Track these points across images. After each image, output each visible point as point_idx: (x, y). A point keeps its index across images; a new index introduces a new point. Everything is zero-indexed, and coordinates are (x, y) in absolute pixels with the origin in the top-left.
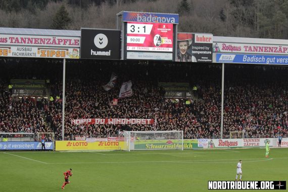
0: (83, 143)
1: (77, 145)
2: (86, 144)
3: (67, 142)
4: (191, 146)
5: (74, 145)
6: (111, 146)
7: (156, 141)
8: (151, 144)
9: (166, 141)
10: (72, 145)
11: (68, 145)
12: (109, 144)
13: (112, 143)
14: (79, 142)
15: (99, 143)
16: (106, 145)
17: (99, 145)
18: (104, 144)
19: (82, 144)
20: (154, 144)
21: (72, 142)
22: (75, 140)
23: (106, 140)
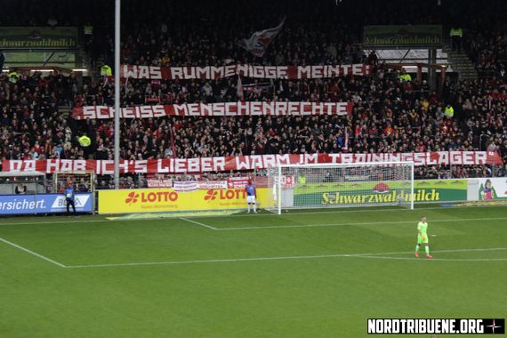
0: (166, 194)
1: (152, 198)
2: (172, 197)
3: (127, 192)
4: (435, 196)
5: (144, 200)
6: (234, 199)
7: (347, 186)
8: (334, 193)
9: (372, 185)
10: (139, 199)
11: (128, 201)
12: (230, 194)
13: (237, 191)
14: (156, 191)
15: (205, 193)
16: (222, 198)
17: (206, 198)
18: (218, 196)
19: (163, 197)
20: (342, 193)
21: (138, 191)
22: (146, 186)
23: (224, 185)
